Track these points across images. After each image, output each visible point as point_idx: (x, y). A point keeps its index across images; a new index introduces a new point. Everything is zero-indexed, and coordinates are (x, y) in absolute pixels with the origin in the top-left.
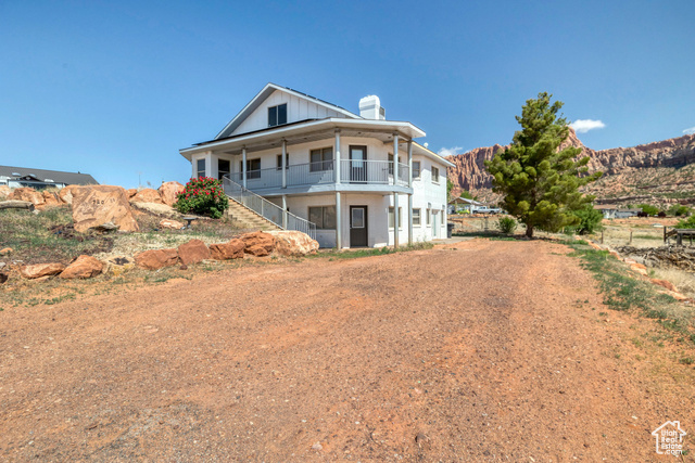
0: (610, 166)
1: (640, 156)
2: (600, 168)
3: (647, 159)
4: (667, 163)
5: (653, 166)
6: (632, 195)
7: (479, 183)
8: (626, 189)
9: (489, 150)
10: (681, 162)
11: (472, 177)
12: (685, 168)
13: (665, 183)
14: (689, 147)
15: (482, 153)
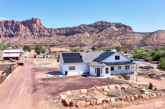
0: (51, 34)
1: (58, 32)
2: (48, 34)
3: (60, 33)
4: (64, 35)
5: (61, 35)
6: (59, 44)
7: (5, 35)
8: (57, 42)
9: (10, 22)
10: (67, 35)
11: (2, 32)
12: (68, 37)
13: (65, 41)
14: (69, 31)
15: (6, 22)
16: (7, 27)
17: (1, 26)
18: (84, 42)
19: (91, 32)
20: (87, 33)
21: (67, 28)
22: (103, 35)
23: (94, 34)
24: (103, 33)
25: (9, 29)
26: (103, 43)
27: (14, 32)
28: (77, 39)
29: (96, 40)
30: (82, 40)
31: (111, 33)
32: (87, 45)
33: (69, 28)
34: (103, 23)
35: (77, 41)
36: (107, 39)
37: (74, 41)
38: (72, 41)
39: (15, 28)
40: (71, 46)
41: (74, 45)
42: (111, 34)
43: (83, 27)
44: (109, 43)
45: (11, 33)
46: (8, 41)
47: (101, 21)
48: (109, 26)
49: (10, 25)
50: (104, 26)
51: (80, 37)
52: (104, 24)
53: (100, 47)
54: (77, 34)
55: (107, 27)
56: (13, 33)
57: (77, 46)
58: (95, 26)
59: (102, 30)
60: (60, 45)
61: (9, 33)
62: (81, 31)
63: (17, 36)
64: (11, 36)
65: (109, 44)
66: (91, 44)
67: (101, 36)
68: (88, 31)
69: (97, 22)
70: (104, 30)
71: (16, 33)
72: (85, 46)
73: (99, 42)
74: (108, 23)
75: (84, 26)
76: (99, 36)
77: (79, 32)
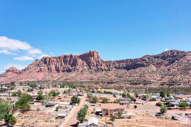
0: (109, 68)
1: (117, 65)
2: (106, 68)
3: (119, 66)
4: (124, 68)
5: (121, 69)
6: (117, 81)
7: (64, 70)
8: (115, 78)
9: (68, 56)
10: (128, 68)
11: (61, 67)
12: (129, 71)
13: (125, 76)
14: (129, 63)
15: (65, 57)
16: (65, 62)
17: (61, 61)
18: (149, 78)
19: (158, 65)
20: (153, 66)
21: (128, 59)
22: (175, 69)
23: (163, 67)
24: (174, 66)
25: (67, 64)
26: (176, 80)
27: (72, 67)
28: (140, 74)
29: (166, 75)
30: (146, 76)
31: (186, 65)
32: (153, 82)
33: (130, 59)
34: (174, 53)
35: (140, 77)
36: (181, 74)
37: (136, 76)
38: (134, 77)
39: (73, 63)
40: (132, 84)
41: (136, 82)
42: (186, 67)
43: (147, 59)
44: (184, 79)
45: (69, 68)
46: (66, 76)
47: (171, 50)
48: (183, 56)
49: (69, 59)
50: (176, 56)
51: (144, 72)
52: (176, 53)
53: (172, 85)
54: (140, 68)
55: (181, 57)
56: (70, 68)
57: (140, 84)
58: (164, 56)
59: (173, 62)
60: (119, 82)
61: (67, 68)
62: (144, 63)
63: (74, 71)
64: (69, 71)
65: (184, 81)
66: (159, 80)
67: (172, 70)
68: (154, 63)
69: (165, 52)
70: (176, 61)
71: (73, 67)
72: (150, 84)
73: (170, 78)
74: (180, 52)
75: (149, 57)
76: (170, 69)
77: (142, 65)
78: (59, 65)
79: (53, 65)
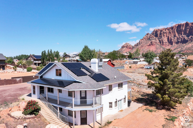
7: (178, 41)
9: (183, 25)
11: (174, 38)
15: (179, 26)
16: (179, 32)
17: (174, 32)
25: (182, 34)
27: (188, 36)
39: (189, 32)
45: (184, 38)
46: (180, 48)
49: (184, 28)
56: (186, 38)
61: (182, 39)
63: (191, 41)
64: (184, 41)
71: (190, 37)
78: (171, 36)
79: (165, 37)
